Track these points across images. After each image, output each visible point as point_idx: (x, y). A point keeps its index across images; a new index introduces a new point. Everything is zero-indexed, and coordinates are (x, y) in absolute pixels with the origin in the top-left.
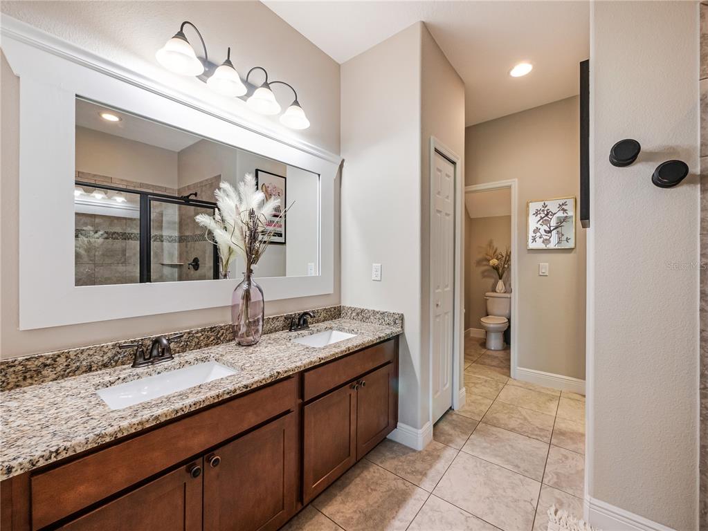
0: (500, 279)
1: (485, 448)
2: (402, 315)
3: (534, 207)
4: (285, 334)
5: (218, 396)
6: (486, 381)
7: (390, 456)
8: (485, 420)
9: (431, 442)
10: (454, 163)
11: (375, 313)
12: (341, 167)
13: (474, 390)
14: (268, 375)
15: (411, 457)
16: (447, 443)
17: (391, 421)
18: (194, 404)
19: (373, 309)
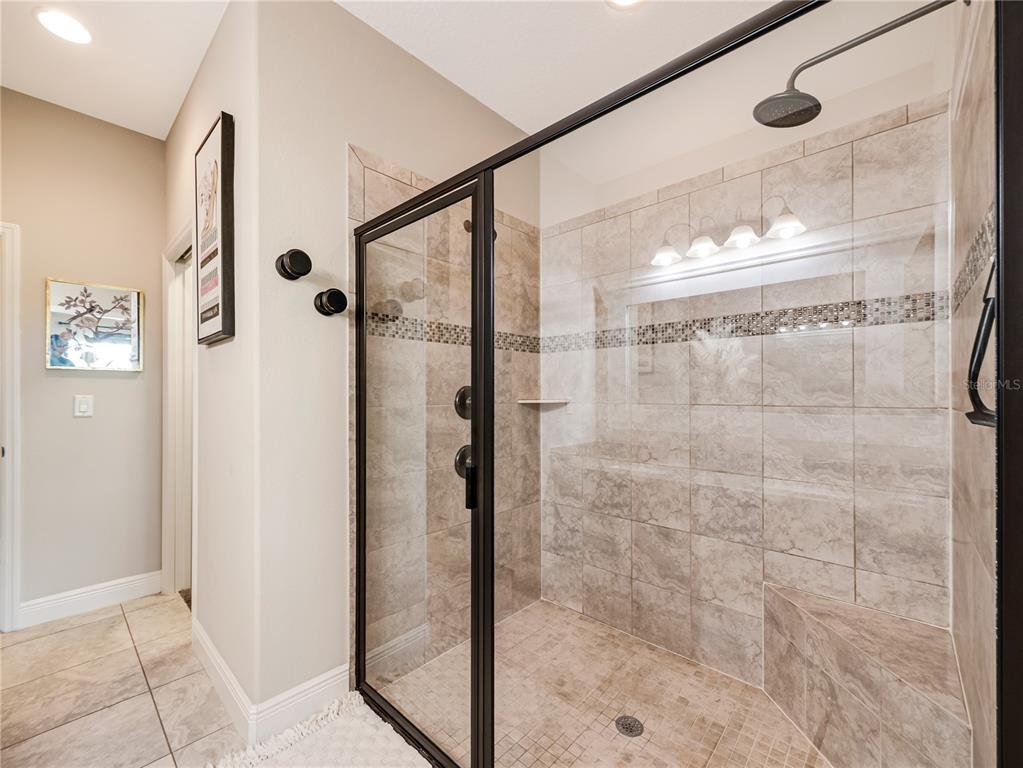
3: (61, 292)
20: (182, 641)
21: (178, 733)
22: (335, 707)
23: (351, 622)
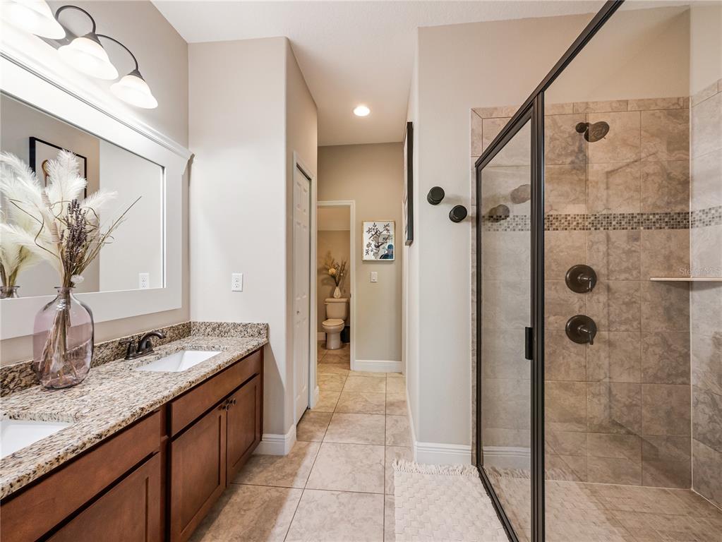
0: (337, 285)
1: (341, 433)
2: (267, 324)
3: (367, 226)
4: (120, 364)
5: (58, 459)
6: (332, 377)
7: (257, 471)
8: (339, 410)
9: (295, 443)
10: (309, 179)
11: (235, 326)
12: (190, 162)
13: (323, 386)
14: (128, 414)
15: (279, 463)
16: (310, 440)
17: (258, 435)
18: (19, 481)
19: (233, 322)
20: (403, 399)
21: (390, 439)
22: (460, 468)
23: (473, 421)
